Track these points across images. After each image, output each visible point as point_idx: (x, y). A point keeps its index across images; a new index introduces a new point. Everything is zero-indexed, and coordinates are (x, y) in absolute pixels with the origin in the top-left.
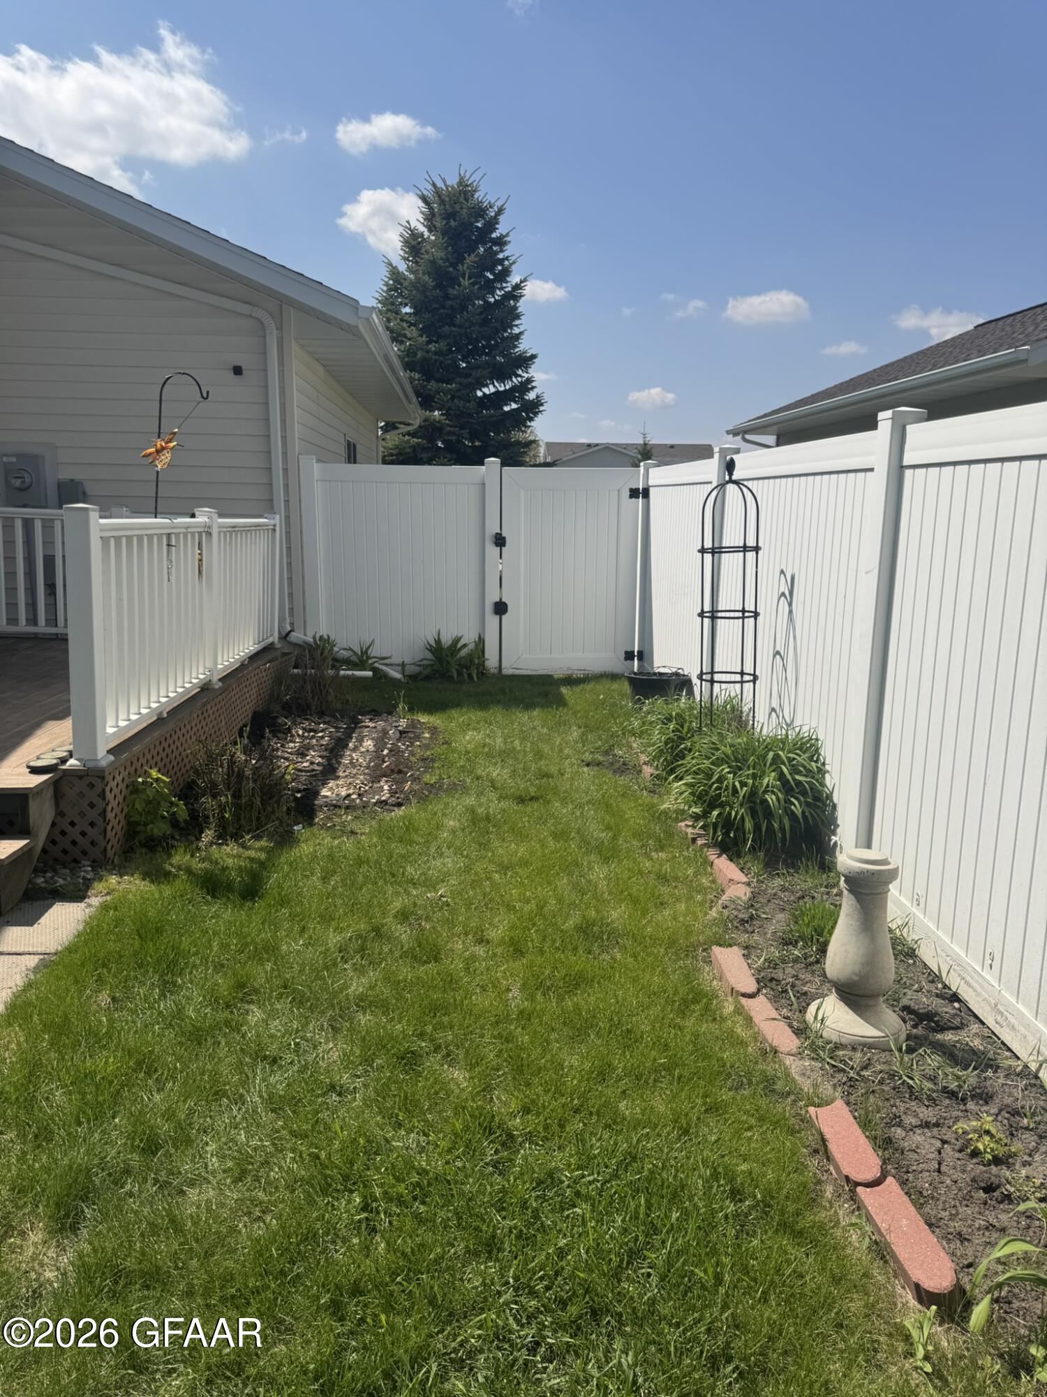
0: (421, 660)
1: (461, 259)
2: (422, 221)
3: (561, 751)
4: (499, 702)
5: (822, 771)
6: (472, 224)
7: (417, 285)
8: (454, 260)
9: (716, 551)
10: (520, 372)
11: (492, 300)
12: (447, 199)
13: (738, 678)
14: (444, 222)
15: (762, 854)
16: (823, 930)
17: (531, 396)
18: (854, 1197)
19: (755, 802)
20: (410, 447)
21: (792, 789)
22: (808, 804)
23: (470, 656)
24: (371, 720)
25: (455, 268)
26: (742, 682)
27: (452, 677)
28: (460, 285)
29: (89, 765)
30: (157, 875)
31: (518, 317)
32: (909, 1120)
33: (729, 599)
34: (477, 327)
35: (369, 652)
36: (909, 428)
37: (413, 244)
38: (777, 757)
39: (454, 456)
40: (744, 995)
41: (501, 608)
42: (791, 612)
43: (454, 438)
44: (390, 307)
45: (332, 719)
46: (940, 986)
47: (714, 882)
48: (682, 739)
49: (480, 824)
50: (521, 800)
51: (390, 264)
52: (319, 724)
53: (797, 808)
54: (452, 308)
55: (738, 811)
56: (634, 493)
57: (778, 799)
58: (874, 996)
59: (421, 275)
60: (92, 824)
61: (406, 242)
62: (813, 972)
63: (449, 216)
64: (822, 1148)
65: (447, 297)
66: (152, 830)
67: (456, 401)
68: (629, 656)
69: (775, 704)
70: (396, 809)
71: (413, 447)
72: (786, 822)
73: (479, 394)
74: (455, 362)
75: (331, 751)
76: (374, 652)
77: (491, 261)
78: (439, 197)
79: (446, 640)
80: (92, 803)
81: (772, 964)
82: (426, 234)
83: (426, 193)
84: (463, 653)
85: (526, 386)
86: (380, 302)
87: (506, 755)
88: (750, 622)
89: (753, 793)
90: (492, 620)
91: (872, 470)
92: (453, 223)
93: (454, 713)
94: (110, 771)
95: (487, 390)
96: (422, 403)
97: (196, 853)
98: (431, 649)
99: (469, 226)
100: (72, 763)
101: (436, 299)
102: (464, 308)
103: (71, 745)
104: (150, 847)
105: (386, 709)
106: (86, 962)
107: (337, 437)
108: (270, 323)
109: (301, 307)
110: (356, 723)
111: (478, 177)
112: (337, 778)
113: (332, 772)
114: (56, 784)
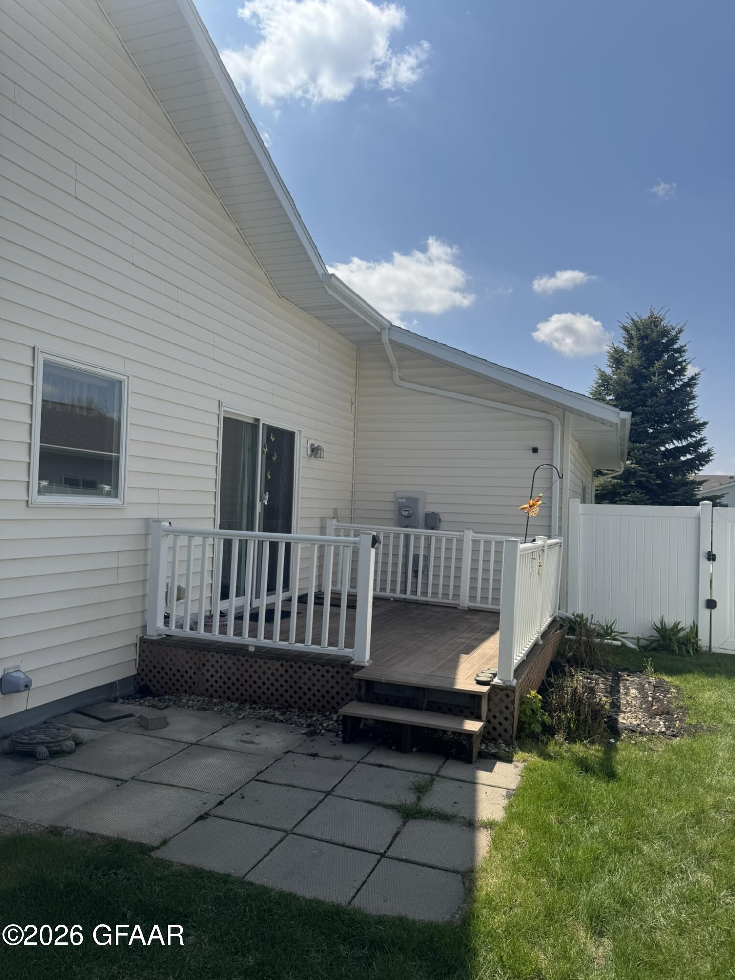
0: (649, 637)
1: (651, 364)
2: (623, 342)
6: (659, 341)
7: (621, 383)
8: (646, 365)
10: (694, 434)
11: (673, 388)
12: (642, 327)
14: (639, 342)
17: (703, 450)
20: (611, 485)
23: (687, 637)
24: (628, 675)
25: (647, 370)
27: (674, 651)
28: (651, 380)
29: (507, 683)
30: (547, 756)
31: (693, 398)
34: (663, 407)
35: (613, 627)
37: (617, 359)
39: (645, 491)
41: (711, 604)
43: (644, 479)
44: (599, 397)
45: (601, 672)
51: (600, 370)
52: (593, 674)
54: (644, 395)
59: (622, 376)
60: (506, 719)
61: (612, 356)
63: (643, 338)
65: (641, 388)
66: (534, 727)
67: (646, 454)
70: (673, 738)
71: (614, 486)
73: (663, 449)
74: (645, 428)
75: (611, 693)
76: (616, 628)
77: (673, 363)
78: (636, 326)
79: (670, 622)
80: (507, 706)
82: (626, 350)
83: (626, 325)
84: (681, 634)
85: (699, 443)
86: (591, 394)
90: (704, 612)
92: (646, 342)
93: (689, 677)
94: (515, 688)
95: (670, 446)
96: (626, 457)
97: (559, 744)
98: (657, 629)
99: (655, 343)
100: (496, 681)
101: (633, 390)
102: (653, 395)
103: (495, 670)
104: (534, 737)
105: (637, 669)
106: (539, 797)
107: (580, 483)
108: (557, 423)
109: (579, 413)
110: (619, 677)
111: (663, 312)
112: (624, 712)
113: (619, 707)
114: (490, 693)
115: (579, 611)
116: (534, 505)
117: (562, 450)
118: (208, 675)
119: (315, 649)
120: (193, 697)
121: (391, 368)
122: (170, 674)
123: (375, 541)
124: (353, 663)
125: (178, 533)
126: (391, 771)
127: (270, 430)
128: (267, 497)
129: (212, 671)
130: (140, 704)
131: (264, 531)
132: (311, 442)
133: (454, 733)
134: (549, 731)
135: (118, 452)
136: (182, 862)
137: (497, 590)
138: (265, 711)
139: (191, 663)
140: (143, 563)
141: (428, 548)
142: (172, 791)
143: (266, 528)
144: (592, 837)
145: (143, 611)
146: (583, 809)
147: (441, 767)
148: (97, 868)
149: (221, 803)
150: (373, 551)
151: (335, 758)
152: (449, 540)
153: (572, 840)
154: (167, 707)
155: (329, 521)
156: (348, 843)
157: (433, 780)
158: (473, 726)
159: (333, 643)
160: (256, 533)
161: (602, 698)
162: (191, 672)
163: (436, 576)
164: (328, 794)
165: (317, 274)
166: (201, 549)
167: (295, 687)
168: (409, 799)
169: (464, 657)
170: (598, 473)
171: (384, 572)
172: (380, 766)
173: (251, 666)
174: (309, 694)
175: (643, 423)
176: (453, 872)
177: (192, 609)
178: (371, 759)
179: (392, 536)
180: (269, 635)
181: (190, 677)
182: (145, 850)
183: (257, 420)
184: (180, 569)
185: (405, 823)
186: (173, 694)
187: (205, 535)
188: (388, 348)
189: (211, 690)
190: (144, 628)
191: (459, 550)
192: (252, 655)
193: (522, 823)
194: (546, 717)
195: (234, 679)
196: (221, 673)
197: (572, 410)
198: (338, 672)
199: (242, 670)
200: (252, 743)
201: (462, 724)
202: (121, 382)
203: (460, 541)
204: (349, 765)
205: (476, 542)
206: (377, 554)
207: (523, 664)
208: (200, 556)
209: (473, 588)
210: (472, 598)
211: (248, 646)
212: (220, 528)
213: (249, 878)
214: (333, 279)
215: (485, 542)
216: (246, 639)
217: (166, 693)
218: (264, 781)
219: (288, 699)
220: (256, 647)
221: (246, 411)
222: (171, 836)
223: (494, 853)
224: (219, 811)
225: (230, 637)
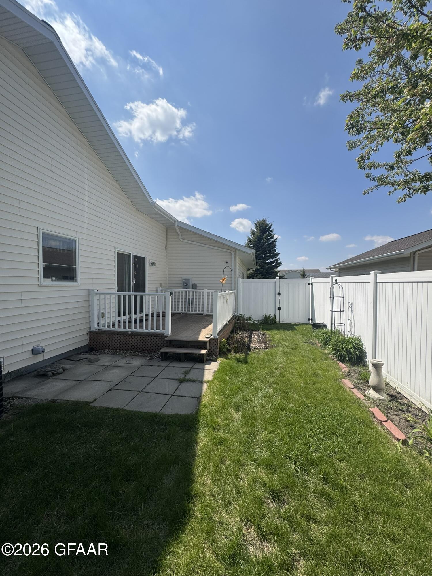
0: (262, 320)
1: (263, 235)
2: (255, 228)
3: (298, 340)
4: (281, 329)
5: (362, 345)
7: (254, 241)
9: (333, 298)
10: (276, 257)
11: (270, 243)
12: (260, 223)
13: (340, 324)
15: (350, 362)
16: (367, 377)
17: (279, 262)
18: (381, 424)
19: (348, 351)
21: (356, 348)
22: (360, 352)
23: (273, 319)
24: (255, 332)
25: (262, 237)
26: (341, 325)
27: (269, 323)
28: (263, 240)
29: (215, 337)
30: (227, 358)
31: (276, 246)
32: (392, 413)
33: (337, 307)
34: (267, 248)
36: (377, 275)
37: (253, 233)
38: (352, 342)
40: (351, 388)
41: (279, 309)
42: (352, 311)
45: (247, 331)
46: (396, 391)
47: (340, 367)
48: (327, 338)
49: (285, 353)
50: (293, 349)
51: (248, 237)
52: (244, 332)
53: (357, 353)
54: (262, 245)
55: (344, 353)
56: (309, 284)
57: (353, 350)
58: (381, 389)
59: (255, 239)
60: (215, 348)
61: (252, 232)
62: (365, 386)
63: (261, 227)
64: (374, 416)
65: (260, 243)
66: (224, 350)
67: (262, 263)
68: (309, 319)
69: (349, 330)
70: (267, 349)
72: (355, 355)
73: (267, 262)
75: (249, 338)
76: (252, 318)
77: (270, 235)
78: (258, 223)
79: (268, 315)
80: (215, 344)
81: (355, 383)
82: (256, 230)
83: (255, 222)
84: (271, 318)
85: (278, 260)
86: (246, 244)
87: (286, 340)
88: (342, 313)
89: (347, 349)
90: (277, 311)
91: (370, 282)
92: (262, 228)
93: (273, 331)
94: (217, 338)
95: (269, 261)
96: (256, 264)
97: (232, 355)
98: (264, 317)
99: (265, 228)
100: (212, 337)
101: (258, 243)
102: (264, 245)
103: (212, 334)
104: (224, 353)
105: (257, 330)
106: (223, 372)
107: (242, 273)
108: (233, 253)
109: (240, 250)
110: (252, 332)
111: (266, 218)
112: (252, 343)
113: (251, 342)
114: (210, 340)
115: (241, 313)
116: (224, 280)
117: (235, 262)
118: (114, 343)
119: (152, 331)
120: (109, 350)
121: (179, 235)
122: (101, 343)
123: (171, 294)
124: (165, 335)
125: (100, 294)
126: (177, 368)
127: (135, 257)
128: (135, 280)
129: (116, 341)
130: (90, 354)
131: (134, 292)
132: (151, 261)
133: (199, 354)
134: (229, 351)
135: (76, 266)
136: (101, 406)
137: (212, 308)
138: (135, 353)
139: (108, 339)
140: (88, 305)
141: (193, 296)
142: (99, 382)
143: (135, 291)
144: (239, 382)
145: (90, 322)
146: (237, 373)
147: (194, 365)
148: (68, 412)
149: (117, 384)
150: (170, 297)
151: (158, 366)
152: (200, 293)
153: (232, 383)
154: (99, 354)
155: (158, 288)
156: (160, 393)
157: (190, 370)
158: (204, 351)
159: (158, 328)
160: (132, 293)
161: (246, 339)
162: (108, 342)
163: (196, 305)
164: (155, 377)
165: (150, 203)
166: (109, 299)
167: (146, 344)
168: (182, 376)
169: (203, 330)
170: (248, 270)
171: (175, 304)
172: (174, 367)
173: (130, 338)
174: (151, 346)
175: (261, 253)
176: (195, 397)
177: (107, 321)
178: (171, 365)
179: (181, 292)
180: (135, 328)
181: (108, 344)
182: (87, 403)
183: (130, 253)
184: (102, 307)
185: (180, 384)
186: (102, 350)
187: (111, 294)
188: (177, 228)
189: (116, 347)
190: (90, 327)
191: (203, 296)
192: (130, 335)
193: (217, 380)
194: (228, 347)
195: (124, 343)
196: (119, 341)
197: (238, 250)
198: (160, 338)
199: (127, 340)
200: (130, 364)
201: (200, 351)
202: (75, 240)
203: (203, 293)
204: (163, 368)
205: (208, 293)
206: (172, 299)
207: (221, 331)
208: (104, 303)
209: (208, 308)
210: (208, 311)
211: (128, 332)
212: (117, 292)
213: (125, 408)
214: (155, 204)
215: (211, 293)
216: (127, 329)
217: (100, 350)
218: (133, 376)
219: (143, 348)
220: (131, 332)
221: (125, 250)
222: (98, 397)
223: (208, 390)
224: (116, 387)
225: (122, 329)
